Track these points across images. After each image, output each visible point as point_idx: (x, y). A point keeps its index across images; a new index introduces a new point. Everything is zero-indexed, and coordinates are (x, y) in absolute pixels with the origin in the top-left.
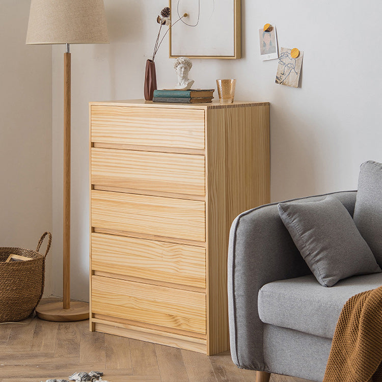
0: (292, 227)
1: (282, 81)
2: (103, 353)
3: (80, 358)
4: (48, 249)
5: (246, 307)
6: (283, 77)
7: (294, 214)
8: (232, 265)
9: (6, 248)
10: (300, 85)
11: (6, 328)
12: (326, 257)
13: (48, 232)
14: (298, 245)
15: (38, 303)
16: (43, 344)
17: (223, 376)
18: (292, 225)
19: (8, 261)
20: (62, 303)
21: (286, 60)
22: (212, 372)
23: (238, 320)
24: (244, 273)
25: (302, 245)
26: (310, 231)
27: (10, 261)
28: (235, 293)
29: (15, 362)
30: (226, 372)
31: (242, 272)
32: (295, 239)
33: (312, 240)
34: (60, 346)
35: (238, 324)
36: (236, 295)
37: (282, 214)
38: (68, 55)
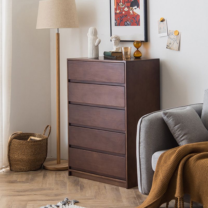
0: (169, 123)
1: (169, 47)
2: (79, 188)
3: (67, 190)
4: (49, 134)
5: (146, 164)
6: (170, 45)
7: (170, 116)
8: (138, 142)
9: (28, 133)
10: (179, 50)
11: (29, 174)
12: (186, 138)
13: (49, 125)
14: (172, 132)
15: (44, 161)
16: (48, 183)
17: (141, 199)
18: (169, 122)
19: (28, 140)
20: (57, 161)
21: (172, 37)
22: (135, 198)
23: (141, 170)
24: (145, 147)
25: (174, 132)
26: (178, 125)
27: (30, 140)
28: (140, 157)
29: (34, 193)
30: (142, 197)
31: (143, 146)
32: (170, 129)
33: (179, 130)
34: (57, 184)
35: (142, 172)
36: (140, 158)
37: (164, 117)
38: (58, 34)
